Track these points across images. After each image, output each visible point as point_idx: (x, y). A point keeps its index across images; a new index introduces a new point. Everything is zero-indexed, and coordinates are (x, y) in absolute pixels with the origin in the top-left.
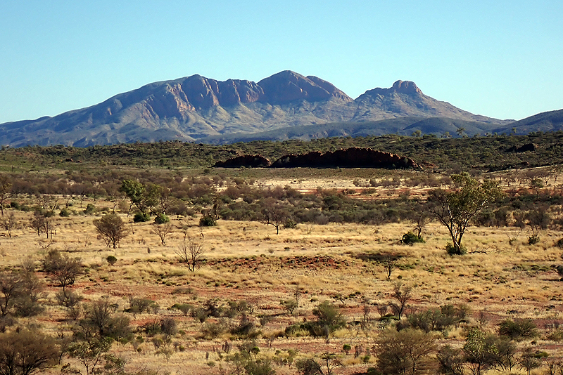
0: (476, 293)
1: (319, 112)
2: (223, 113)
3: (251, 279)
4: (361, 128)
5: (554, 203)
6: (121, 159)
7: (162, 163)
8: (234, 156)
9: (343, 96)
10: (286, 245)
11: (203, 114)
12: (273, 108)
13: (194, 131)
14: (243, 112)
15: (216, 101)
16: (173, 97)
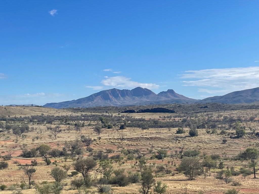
0: (201, 147)
1: (148, 98)
2: (122, 99)
3: (139, 143)
4: (159, 102)
5: (217, 122)
6: (95, 111)
7: (107, 112)
8: (126, 110)
9: (154, 94)
10: (146, 134)
11: (117, 99)
12: (135, 97)
13: (114, 103)
14: (127, 98)
15: (120, 95)
16: (108, 94)
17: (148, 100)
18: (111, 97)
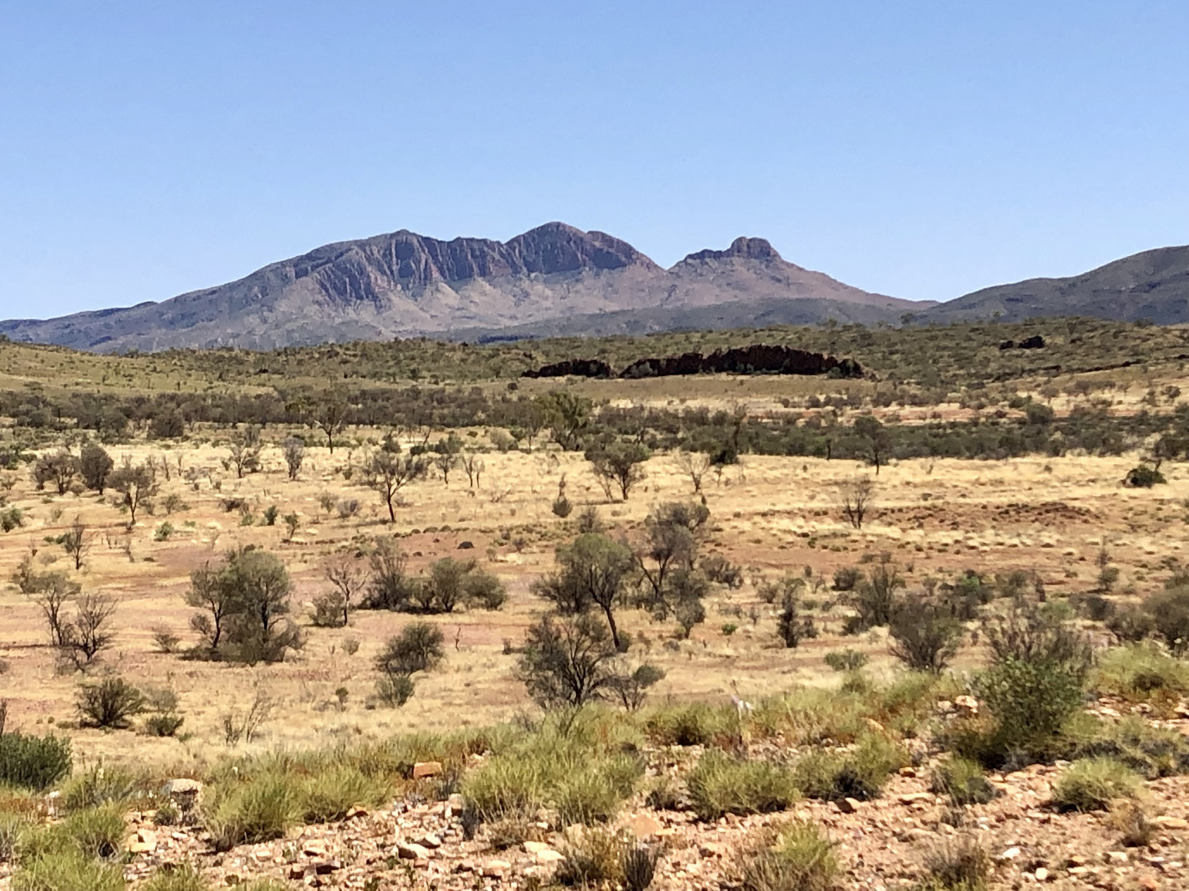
1: (610, 291)
2: (449, 294)
9: (650, 265)
11: (416, 296)
12: (532, 286)
13: (403, 319)
14: (484, 293)
16: (365, 267)
17: (613, 307)
18: (385, 284)
